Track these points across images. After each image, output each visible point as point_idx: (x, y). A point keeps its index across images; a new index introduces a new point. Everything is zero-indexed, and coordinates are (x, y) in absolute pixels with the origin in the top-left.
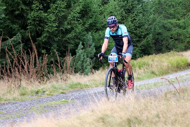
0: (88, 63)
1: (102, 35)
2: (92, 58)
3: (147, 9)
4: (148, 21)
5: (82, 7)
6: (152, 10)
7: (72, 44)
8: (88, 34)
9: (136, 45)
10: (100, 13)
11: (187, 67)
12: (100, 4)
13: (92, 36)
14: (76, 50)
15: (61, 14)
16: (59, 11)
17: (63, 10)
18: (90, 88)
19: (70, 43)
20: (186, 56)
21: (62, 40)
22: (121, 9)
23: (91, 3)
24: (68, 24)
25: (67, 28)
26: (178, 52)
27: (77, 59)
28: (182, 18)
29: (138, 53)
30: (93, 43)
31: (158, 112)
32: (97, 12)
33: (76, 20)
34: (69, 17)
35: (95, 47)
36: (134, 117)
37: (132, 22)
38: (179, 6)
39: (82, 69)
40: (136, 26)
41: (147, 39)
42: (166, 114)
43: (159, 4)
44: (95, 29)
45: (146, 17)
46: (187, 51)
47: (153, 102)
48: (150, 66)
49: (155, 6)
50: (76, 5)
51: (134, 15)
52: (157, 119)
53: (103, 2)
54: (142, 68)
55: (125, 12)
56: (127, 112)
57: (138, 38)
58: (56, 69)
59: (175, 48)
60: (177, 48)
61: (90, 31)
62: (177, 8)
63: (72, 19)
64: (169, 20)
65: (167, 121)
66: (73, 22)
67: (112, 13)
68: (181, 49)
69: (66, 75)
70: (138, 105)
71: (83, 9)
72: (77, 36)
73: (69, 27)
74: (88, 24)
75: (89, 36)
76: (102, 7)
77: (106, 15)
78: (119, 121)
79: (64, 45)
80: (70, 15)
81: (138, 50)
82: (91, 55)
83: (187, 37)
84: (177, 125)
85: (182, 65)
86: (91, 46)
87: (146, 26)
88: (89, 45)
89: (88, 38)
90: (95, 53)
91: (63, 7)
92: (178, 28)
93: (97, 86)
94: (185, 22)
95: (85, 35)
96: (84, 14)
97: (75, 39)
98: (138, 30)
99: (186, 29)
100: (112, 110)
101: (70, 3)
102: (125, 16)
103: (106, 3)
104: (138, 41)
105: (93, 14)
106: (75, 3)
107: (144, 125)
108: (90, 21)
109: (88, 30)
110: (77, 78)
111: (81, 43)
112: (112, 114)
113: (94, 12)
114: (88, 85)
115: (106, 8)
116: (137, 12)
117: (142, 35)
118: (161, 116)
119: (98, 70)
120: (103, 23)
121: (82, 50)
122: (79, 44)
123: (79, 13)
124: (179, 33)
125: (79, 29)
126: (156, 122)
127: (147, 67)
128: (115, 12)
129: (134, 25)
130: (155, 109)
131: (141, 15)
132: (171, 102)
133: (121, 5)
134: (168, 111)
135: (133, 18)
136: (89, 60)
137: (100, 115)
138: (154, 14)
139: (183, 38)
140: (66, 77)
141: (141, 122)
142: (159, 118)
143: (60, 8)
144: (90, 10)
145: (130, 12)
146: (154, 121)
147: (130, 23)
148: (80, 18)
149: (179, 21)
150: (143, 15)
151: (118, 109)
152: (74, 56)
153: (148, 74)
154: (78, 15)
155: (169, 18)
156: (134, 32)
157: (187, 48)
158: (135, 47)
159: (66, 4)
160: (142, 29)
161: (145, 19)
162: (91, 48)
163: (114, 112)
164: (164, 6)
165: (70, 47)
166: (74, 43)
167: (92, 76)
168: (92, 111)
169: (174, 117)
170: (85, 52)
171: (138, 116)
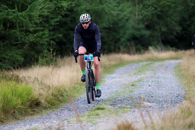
11: (29, 110)
60: (4, 59)
68: (14, 63)
83: (30, 32)
85: (17, 105)
92: (6, 7)
99: (27, 10)
124: (8, 20)
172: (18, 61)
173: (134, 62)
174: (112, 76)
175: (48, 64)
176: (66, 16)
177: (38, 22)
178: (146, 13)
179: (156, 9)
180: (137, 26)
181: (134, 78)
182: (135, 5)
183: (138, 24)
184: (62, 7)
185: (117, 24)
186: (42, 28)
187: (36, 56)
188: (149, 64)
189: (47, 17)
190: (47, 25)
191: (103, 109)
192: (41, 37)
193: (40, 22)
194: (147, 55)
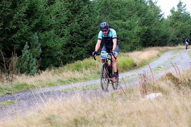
0: (34, 64)
1: (48, 35)
2: (38, 59)
3: (93, 10)
4: (94, 21)
5: (27, 7)
6: (98, 11)
7: (18, 45)
8: (34, 34)
9: (83, 45)
10: (46, 13)
11: (132, 68)
12: (46, 5)
13: (38, 36)
14: (22, 51)
15: (6, 14)
16: (5, 11)
17: (8, 9)
18: (37, 89)
19: (16, 43)
20: (132, 56)
21: (8, 40)
22: (67, 9)
23: (37, 3)
24: (14, 24)
25: (13, 28)
26: (124, 52)
27: (23, 59)
28: (128, 19)
29: (84, 53)
30: (40, 44)
31: (104, 112)
32: (44, 12)
33: (22, 20)
34: (14, 17)
35: (41, 47)
36: (80, 118)
37: (78, 22)
38: (124, 7)
39: (29, 69)
40: (82, 27)
41: (93, 40)
42: (113, 114)
43: (105, 5)
44: (41, 29)
45: (92, 18)
46: (133, 51)
47: (100, 102)
48: (97, 67)
49: (101, 7)
50: (21, 4)
51: (80, 15)
52: (104, 119)
53: (49, 2)
54: (88, 69)
55: (71, 12)
56: (74, 113)
57: (85, 38)
58: (2, 69)
59: (121, 49)
60: (123, 48)
61: (36, 32)
62: (123, 10)
63: (17, 19)
64: (115, 21)
65: (113, 121)
66: (19, 22)
67: (58, 13)
69: (12, 76)
70: (84, 105)
71: (28, 9)
72: (23, 37)
73: (14, 27)
74: (34, 24)
75: (35, 36)
76: (48, 7)
77: (52, 16)
78: (66, 121)
79: (10, 45)
80: (15, 15)
81: (85, 50)
82: (37, 55)
83: (133, 38)
84: (123, 124)
85: (128, 66)
86: (37, 46)
87: (93, 27)
88: (35, 45)
89: (34, 39)
90: (41, 54)
91: (8, 7)
92: (124, 29)
93: (43, 87)
94: (131, 23)
95: (31, 35)
96: (30, 14)
97: (21, 39)
98: (84, 30)
99: (132, 30)
100: (59, 110)
101: (15, 3)
102: (72, 16)
103: (52, 3)
104: (85, 42)
105: (39, 14)
106: (21, 3)
107: (91, 125)
108: (36, 21)
109: (34, 30)
110: (23, 79)
111: (27, 43)
112: (59, 114)
113: (39, 12)
114: (35, 85)
115: (52, 9)
116: (84, 12)
117: (88, 35)
118: (107, 116)
119: (44, 71)
120: (49, 23)
121: (28, 50)
122: (25, 44)
123: (25, 13)
124: (125, 34)
125: (24, 29)
126: (103, 122)
127: (94, 68)
128: (61, 13)
129: (81, 26)
130: (102, 109)
131: (87, 16)
132: (118, 102)
133: (67, 6)
134: (114, 111)
135: (80, 19)
136: (35, 61)
137: (47, 116)
138: (101, 15)
139: (128, 39)
140: (11, 78)
141: (88, 122)
142: (106, 118)
143: (6, 7)
144: (36, 10)
145: (76, 13)
146: (101, 121)
147: (76, 23)
148: (26, 18)
149: (125, 22)
150: (90, 16)
151: (65, 109)
152: (20, 57)
153: (94, 75)
154: (24, 15)
155: (115, 19)
156: (81, 32)
157: (133, 48)
158: (82, 48)
159: (11, 4)
160: (88, 30)
161: (91, 20)
162: (37, 48)
163: (61, 113)
164: (110, 7)
165: (16, 47)
166: (20, 43)
167: (39, 76)
168: (39, 112)
169: (121, 117)
170: (31, 52)
171: (85, 116)
172: (128, 49)
173: (172, 50)
174: (164, 55)
175: (140, 50)
176: (146, 32)
177: (136, 34)
178: (177, 31)
179: (181, 29)
180: (174, 36)
181: (172, 56)
182: (173, 28)
183: (174, 35)
184: (145, 29)
185: (166, 35)
186: (137, 37)
187: (135, 47)
188: (178, 51)
189: (139, 33)
190: (139, 36)
191: (160, 67)
192: (137, 40)
193: (137, 35)
194: (177, 47)
